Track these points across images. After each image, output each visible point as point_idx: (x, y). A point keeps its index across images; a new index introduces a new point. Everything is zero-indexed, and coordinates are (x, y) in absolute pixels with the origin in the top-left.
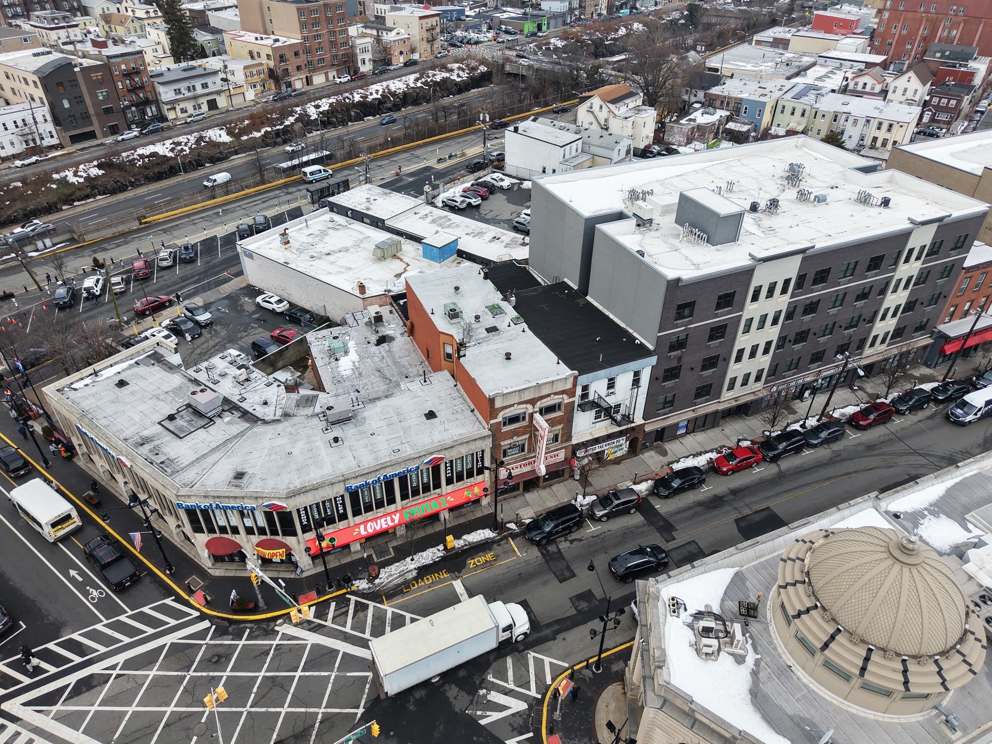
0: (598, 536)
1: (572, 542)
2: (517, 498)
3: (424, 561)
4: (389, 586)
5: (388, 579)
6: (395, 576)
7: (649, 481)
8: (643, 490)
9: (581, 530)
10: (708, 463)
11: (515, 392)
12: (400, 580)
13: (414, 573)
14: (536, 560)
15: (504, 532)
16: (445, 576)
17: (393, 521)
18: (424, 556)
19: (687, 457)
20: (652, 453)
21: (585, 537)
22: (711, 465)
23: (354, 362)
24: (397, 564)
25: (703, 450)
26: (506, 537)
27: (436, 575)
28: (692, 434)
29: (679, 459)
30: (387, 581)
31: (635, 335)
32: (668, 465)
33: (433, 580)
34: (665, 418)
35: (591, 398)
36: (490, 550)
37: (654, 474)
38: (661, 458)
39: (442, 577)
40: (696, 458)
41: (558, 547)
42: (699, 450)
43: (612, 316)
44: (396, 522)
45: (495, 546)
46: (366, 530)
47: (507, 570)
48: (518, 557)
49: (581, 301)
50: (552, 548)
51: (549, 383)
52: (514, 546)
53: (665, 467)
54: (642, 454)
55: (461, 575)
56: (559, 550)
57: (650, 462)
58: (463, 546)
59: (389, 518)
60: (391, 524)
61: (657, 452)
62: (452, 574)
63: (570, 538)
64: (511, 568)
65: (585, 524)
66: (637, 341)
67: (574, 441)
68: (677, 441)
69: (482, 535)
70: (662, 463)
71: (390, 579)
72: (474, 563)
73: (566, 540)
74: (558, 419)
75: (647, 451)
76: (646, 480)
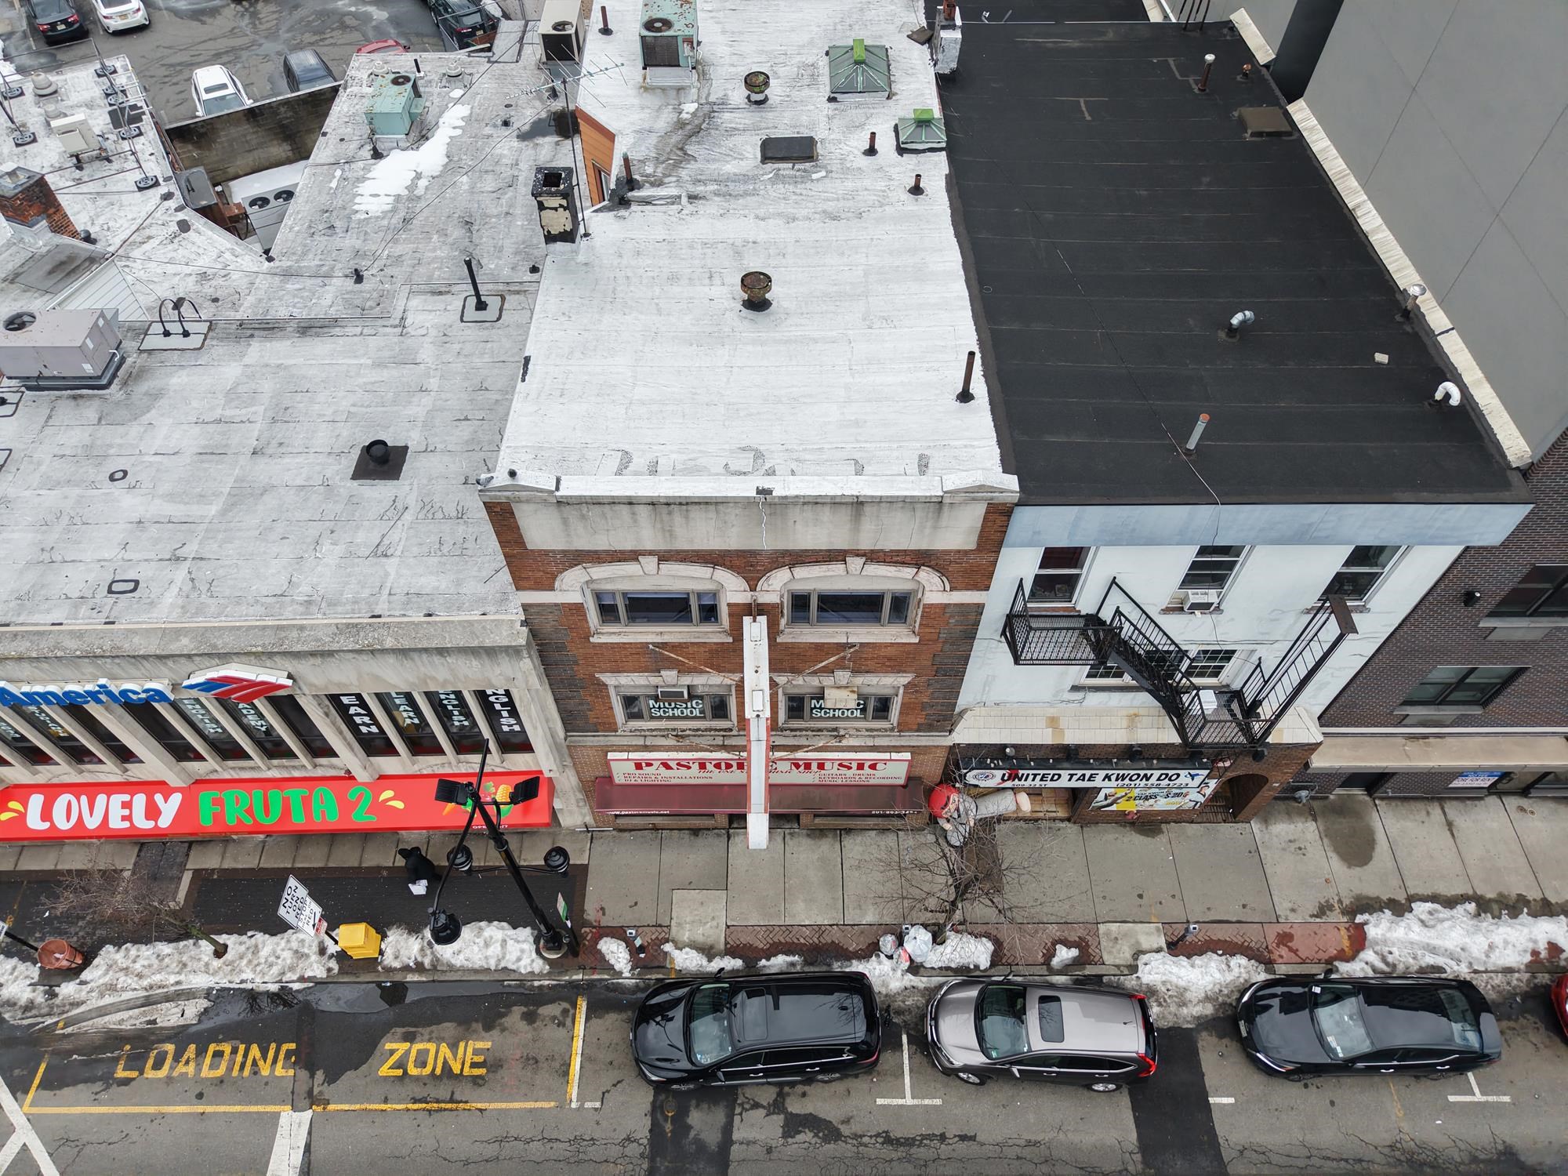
0: (909, 1142)
1: (794, 1124)
2: (700, 841)
3: (248, 975)
4: (86, 1026)
5: (102, 996)
6: (126, 996)
7: (1239, 962)
8: (1195, 994)
9: (859, 1085)
10: (1536, 964)
11: (630, 502)
12: (130, 1021)
13: (192, 1010)
14: (614, 1152)
15: (582, 968)
16: (279, 1071)
17: (153, 812)
18: (264, 953)
19: (1450, 903)
20: (1307, 831)
21: (855, 1127)
22: (1544, 978)
23: (419, 176)
24: (165, 948)
25: (1533, 894)
26: (568, 993)
27: (255, 1051)
28: (1513, 802)
29: (1412, 899)
30: (95, 1002)
31: (1455, 349)
32: (1352, 911)
33: (230, 1069)
34: (1425, 736)
35: (1086, 600)
36: (488, 1027)
37: (1272, 932)
38: (1336, 864)
39: (265, 1071)
40: (1487, 921)
41: (728, 1129)
42: (1519, 885)
43: (1370, 220)
44: (165, 822)
45: (515, 1017)
46: (46, 815)
47: (491, 1150)
48: (563, 1101)
49: (1257, 118)
50: (703, 1122)
51: (835, 503)
52: (578, 1045)
53: (1336, 917)
54: (1266, 821)
55: (328, 1091)
56: (727, 1141)
57: (1280, 867)
58: (406, 969)
59: (140, 800)
60: (143, 823)
61: (1327, 834)
62: (304, 1074)
63: (795, 1106)
64: (508, 1149)
65: (887, 1058)
66: (1449, 387)
67: (965, 734)
68: (1436, 811)
69: (495, 950)
70: (1330, 894)
71: (108, 1000)
72: (401, 1064)
73: (777, 1107)
74: (890, 652)
75: (1289, 815)
76: (1230, 949)
